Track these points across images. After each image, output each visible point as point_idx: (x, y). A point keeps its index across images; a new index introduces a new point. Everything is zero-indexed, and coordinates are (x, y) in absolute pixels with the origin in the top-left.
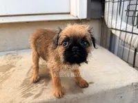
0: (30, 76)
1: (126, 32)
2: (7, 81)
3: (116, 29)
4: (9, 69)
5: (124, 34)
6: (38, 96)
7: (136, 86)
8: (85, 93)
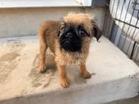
0: (36, 66)
1: (130, 25)
3: (120, 21)
4: (14, 58)
5: (127, 26)
6: (46, 86)
8: (88, 83)
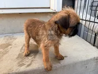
0: (23, 51)
2: (7, 55)
3: (82, 20)
6: (29, 65)
7: (97, 59)
